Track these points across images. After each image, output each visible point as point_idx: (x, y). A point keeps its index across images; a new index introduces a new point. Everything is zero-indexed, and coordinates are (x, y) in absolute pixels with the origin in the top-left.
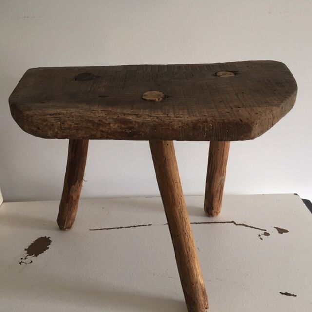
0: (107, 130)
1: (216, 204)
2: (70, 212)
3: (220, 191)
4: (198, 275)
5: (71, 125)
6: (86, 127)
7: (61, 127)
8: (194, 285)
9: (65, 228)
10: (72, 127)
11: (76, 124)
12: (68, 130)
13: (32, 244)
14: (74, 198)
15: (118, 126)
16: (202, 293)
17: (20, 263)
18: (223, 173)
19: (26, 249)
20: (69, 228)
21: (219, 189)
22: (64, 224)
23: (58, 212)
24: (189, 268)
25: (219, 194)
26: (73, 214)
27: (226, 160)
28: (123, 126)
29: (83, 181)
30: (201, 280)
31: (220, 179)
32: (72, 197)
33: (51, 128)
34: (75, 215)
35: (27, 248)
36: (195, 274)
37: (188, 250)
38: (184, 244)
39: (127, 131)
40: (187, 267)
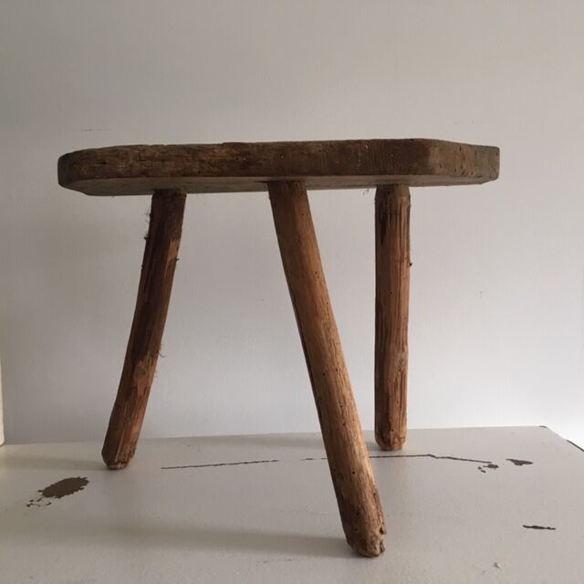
0: (209, 158)
1: (395, 416)
2: (130, 424)
3: (401, 386)
4: (364, 457)
5: (155, 154)
6: (177, 156)
7: (140, 157)
8: (356, 475)
9: (116, 460)
10: (156, 156)
11: (163, 153)
12: (150, 162)
13: (52, 485)
14: (140, 392)
15: (227, 152)
16: (371, 495)
17: (28, 506)
18: (402, 346)
19: (40, 491)
20: (125, 463)
21: (399, 380)
22: (117, 450)
23: (107, 426)
24: (346, 439)
25: (398, 393)
26: (135, 430)
27: (407, 318)
28: (234, 151)
29: (159, 357)
30: (368, 469)
31: (399, 359)
32: (136, 388)
33: (123, 158)
34: (138, 434)
35: (43, 489)
36: (357, 453)
37: (342, 401)
38: (336, 390)
39: (240, 159)
40: (341, 436)
